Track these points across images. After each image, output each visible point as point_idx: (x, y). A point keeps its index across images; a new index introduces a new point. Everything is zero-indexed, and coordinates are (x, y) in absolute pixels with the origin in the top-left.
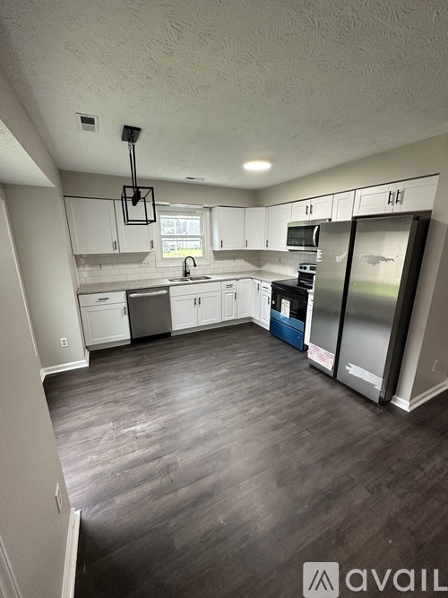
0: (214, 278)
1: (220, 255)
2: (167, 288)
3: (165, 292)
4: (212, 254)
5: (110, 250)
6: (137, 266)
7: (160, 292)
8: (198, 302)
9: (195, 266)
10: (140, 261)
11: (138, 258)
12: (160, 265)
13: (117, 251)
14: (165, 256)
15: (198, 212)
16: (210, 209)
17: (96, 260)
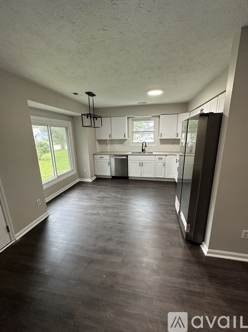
0: (154, 153)
1: (164, 141)
2: (127, 156)
3: (125, 157)
4: (159, 141)
5: (108, 138)
6: (121, 145)
7: (123, 157)
8: (141, 164)
9: (146, 146)
10: (122, 143)
11: (122, 142)
12: (131, 145)
13: (111, 139)
14: (134, 141)
15: (152, 119)
16: (159, 117)
17: (101, 142)
